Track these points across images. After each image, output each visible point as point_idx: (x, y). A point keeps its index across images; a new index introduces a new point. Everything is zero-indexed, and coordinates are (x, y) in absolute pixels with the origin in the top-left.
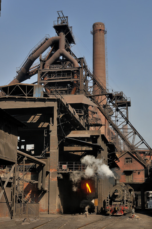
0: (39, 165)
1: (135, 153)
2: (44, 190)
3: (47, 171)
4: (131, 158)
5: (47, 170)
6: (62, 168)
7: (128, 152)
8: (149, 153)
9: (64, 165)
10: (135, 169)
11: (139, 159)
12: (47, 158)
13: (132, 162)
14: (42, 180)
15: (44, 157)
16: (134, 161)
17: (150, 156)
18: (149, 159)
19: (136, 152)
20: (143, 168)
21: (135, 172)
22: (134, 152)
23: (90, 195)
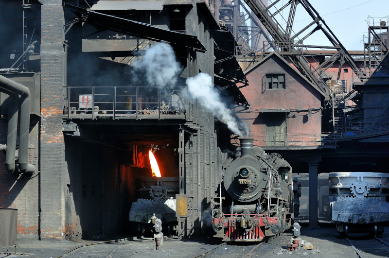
0: (8, 96)
1: (294, 58)
2: (23, 171)
3: (33, 113)
4: (284, 75)
5: (32, 110)
6: (77, 106)
7: (274, 57)
8: (335, 58)
9: (86, 96)
10: (294, 108)
11: (307, 77)
12: (32, 75)
13: (284, 87)
14: (18, 140)
15: (24, 71)
16: (290, 82)
17: (337, 70)
18: (335, 78)
19: (298, 57)
20: (318, 104)
21: (294, 117)
22: (291, 56)
23: (160, 185)
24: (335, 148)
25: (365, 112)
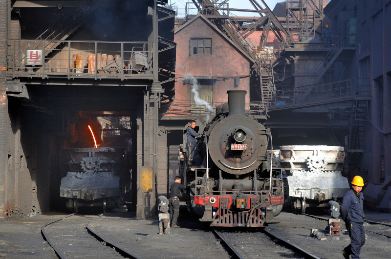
4: (209, 39)
10: (220, 75)
13: (211, 52)
16: (217, 48)
20: (247, 71)
23: (92, 156)
24: (266, 118)
25: (296, 80)
